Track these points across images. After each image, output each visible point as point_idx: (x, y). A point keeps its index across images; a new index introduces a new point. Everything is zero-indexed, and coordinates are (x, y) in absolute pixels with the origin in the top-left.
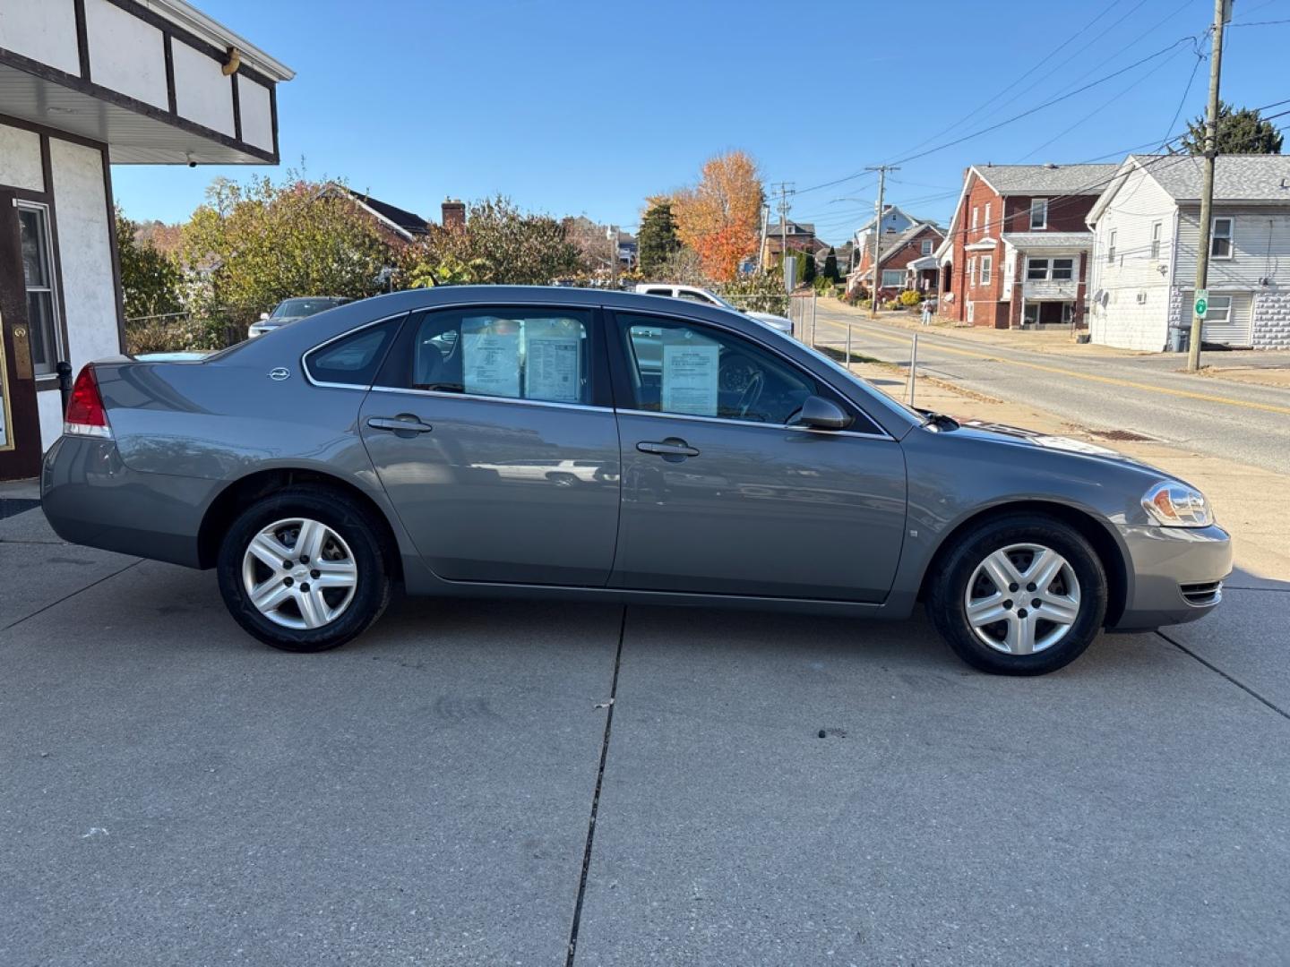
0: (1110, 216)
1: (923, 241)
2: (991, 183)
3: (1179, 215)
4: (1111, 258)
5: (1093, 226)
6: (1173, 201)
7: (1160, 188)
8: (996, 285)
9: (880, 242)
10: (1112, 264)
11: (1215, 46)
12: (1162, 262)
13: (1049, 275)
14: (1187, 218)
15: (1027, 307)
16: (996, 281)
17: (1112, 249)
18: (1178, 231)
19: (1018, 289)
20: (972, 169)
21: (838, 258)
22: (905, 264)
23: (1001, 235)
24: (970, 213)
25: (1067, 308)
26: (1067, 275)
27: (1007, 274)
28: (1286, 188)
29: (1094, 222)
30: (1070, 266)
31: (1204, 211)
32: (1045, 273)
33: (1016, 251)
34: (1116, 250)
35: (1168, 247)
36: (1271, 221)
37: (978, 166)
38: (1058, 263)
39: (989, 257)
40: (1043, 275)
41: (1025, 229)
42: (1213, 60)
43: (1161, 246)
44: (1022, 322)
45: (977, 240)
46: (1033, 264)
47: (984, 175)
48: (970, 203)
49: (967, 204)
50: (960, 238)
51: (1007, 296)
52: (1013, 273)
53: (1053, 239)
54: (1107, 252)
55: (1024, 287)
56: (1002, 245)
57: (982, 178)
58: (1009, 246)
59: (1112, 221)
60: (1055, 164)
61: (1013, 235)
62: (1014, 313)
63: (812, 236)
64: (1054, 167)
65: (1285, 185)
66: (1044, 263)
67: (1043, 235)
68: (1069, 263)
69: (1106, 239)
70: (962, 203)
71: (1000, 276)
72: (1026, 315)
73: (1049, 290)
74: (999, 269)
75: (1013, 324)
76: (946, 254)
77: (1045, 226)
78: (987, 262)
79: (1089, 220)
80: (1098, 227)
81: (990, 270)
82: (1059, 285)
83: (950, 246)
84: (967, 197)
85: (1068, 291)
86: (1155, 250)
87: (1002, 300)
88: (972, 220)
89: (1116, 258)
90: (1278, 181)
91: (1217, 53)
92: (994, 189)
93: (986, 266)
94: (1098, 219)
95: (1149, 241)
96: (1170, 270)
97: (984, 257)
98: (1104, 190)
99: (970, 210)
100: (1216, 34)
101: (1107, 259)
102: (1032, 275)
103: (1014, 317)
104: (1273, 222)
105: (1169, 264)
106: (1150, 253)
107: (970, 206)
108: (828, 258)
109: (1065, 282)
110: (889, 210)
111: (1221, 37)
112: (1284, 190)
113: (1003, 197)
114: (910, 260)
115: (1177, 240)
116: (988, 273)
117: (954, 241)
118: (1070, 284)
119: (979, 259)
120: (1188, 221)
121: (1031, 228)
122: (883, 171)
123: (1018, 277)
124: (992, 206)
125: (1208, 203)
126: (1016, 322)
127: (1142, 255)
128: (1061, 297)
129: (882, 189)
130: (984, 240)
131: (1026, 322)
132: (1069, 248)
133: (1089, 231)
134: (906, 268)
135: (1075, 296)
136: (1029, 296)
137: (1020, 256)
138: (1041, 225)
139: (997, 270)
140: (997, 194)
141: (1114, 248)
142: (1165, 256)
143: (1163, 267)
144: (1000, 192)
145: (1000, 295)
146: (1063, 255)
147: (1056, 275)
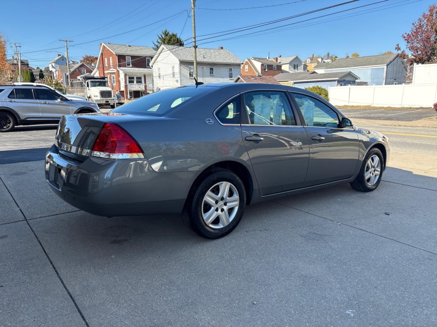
0: (157, 64)
1: (82, 69)
2: (111, 50)
3: (180, 64)
4: (159, 77)
5: (152, 66)
6: (178, 60)
7: (174, 56)
8: (118, 85)
9: (69, 69)
10: (160, 79)
11: (193, 14)
12: (177, 79)
13: (135, 82)
14: (182, 65)
15: (130, 92)
16: (118, 84)
17: (159, 74)
18: (180, 69)
19: (126, 86)
20: (103, 44)
21: (44, 74)
22: (77, 77)
23: (118, 68)
24: (104, 60)
25: (142, 93)
26: (141, 82)
27: (121, 81)
28: (205, 58)
29: (152, 65)
30: (141, 79)
31: (195, 64)
32: (134, 81)
33: (124, 74)
34: (161, 74)
35: (178, 74)
36: (203, 68)
37: (105, 43)
38: (137, 78)
39: (114, 75)
40: (133, 82)
41: (125, 66)
42: (193, 18)
43: (175, 74)
44: (129, 98)
45: (108, 70)
46: (130, 78)
47: (108, 46)
48: (103, 56)
49: (102, 57)
50: (101, 69)
51: (123, 89)
52: (124, 81)
53: (134, 70)
54: (158, 75)
55: (128, 86)
56: (118, 71)
57: (108, 48)
58: (121, 72)
59: (158, 65)
60: (130, 45)
61: (121, 68)
62: (126, 95)
63: (28, 65)
64: (130, 46)
65: (205, 57)
66: (133, 78)
67: (131, 68)
68: (140, 78)
69: (157, 71)
70: (100, 56)
71: (119, 82)
72: (130, 95)
73: (136, 87)
74: (119, 79)
75: (126, 98)
76: (96, 74)
77: (131, 66)
78: (113, 77)
79: (151, 64)
80: (153, 67)
81: (115, 80)
82: (139, 85)
83: (97, 71)
84: (102, 54)
85: (142, 87)
86: (174, 74)
87: (121, 90)
88: (105, 62)
89: (161, 77)
90: (202, 56)
91: (194, 16)
92: (113, 52)
93: (113, 78)
94: (153, 64)
95: (172, 72)
96: (179, 81)
97: (112, 75)
98: (155, 55)
99: (103, 58)
100: (193, 10)
101: (158, 77)
102: (130, 82)
103: (126, 96)
104: (204, 68)
105: (179, 79)
106: (172, 76)
107: (103, 57)
108: (40, 74)
109: (140, 84)
110: (60, 57)
111: (194, 11)
112: (204, 59)
113: (117, 55)
114: (78, 76)
115: (180, 72)
116: (114, 81)
117: (98, 69)
118: (142, 85)
119: (110, 76)
120: (182, 66)
121: (127, 66)
122: (66, 41)
123: (126, 82)
124: (112, 57)
125: (196, 61)
126: (127, 98)
127: (170, 76)
128: (140, 89)
129: (67, 48)
130: (111, 69)
131: (130, 98)
132: (140, 73)
133: (151, 68)
134: (77, 78)
135: (144, 89)
136: (130, 89)
137: (125, 75)
138: (130, 65)
139: (118, 80)
140: (114, 54)
141: (160, 74)
142: (177, 77)
143: (177, 80)
144: (115, 53)
145: (120, 89)
146: (139, 75)
147: (137, 82)
